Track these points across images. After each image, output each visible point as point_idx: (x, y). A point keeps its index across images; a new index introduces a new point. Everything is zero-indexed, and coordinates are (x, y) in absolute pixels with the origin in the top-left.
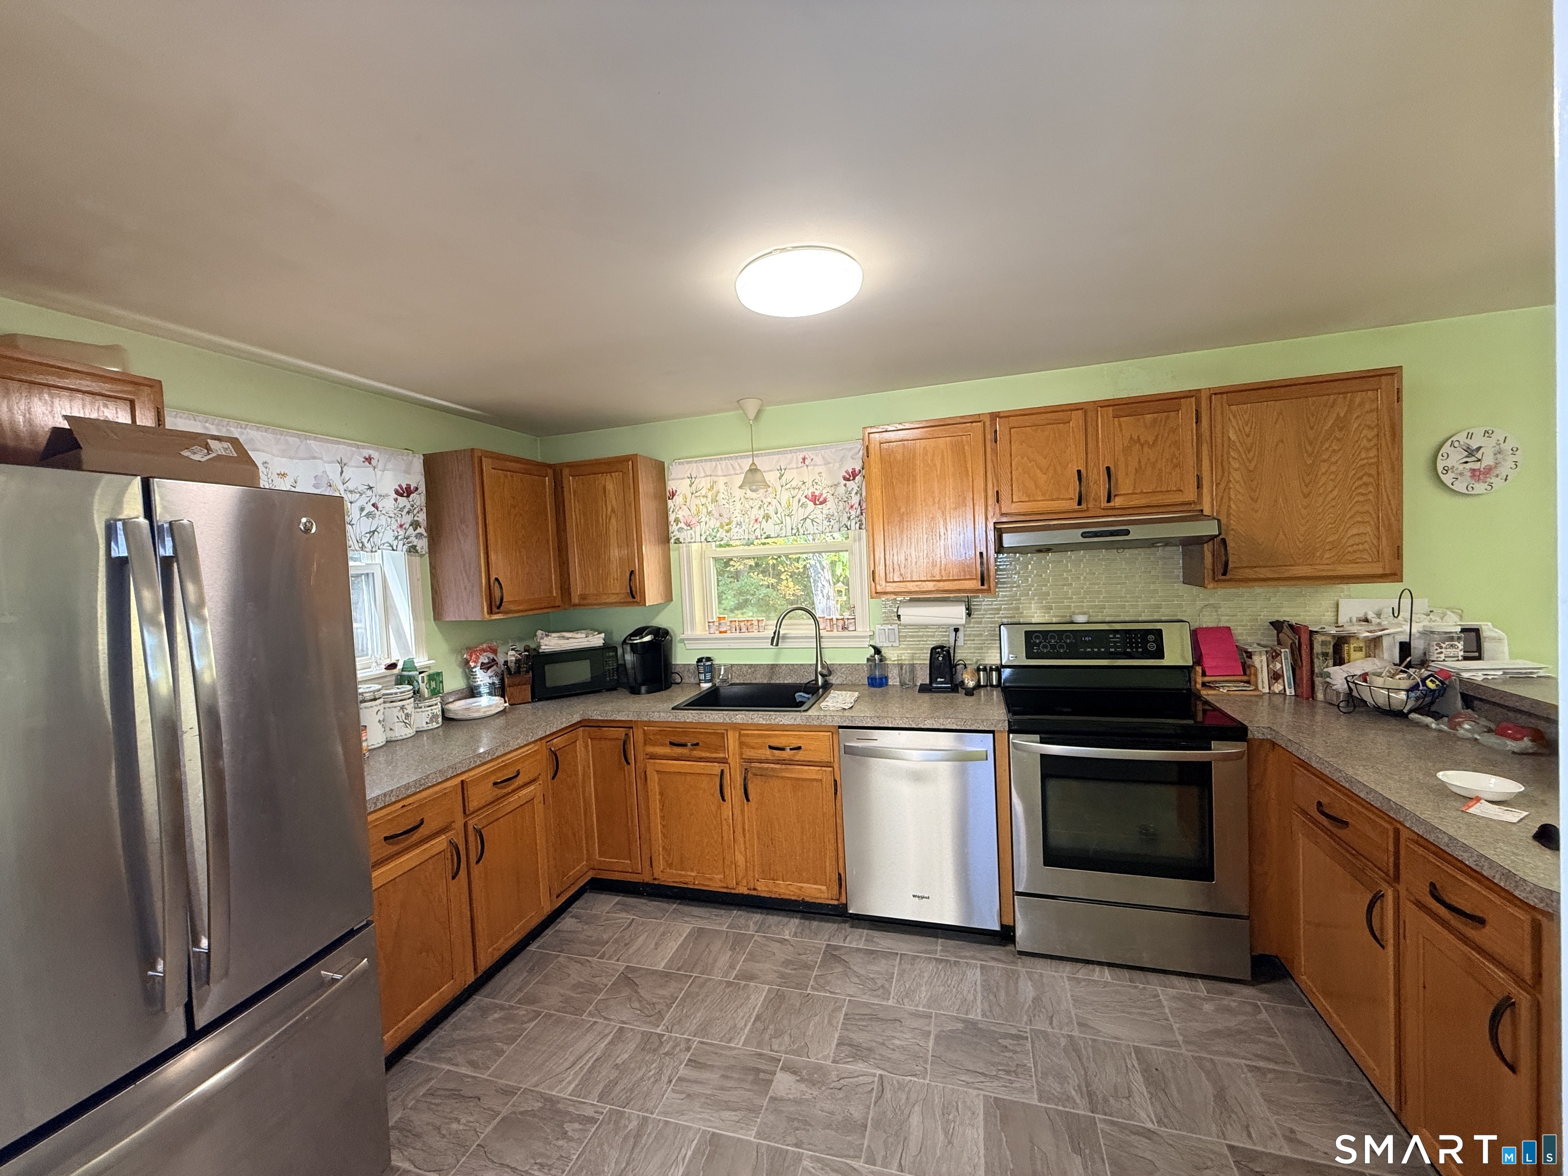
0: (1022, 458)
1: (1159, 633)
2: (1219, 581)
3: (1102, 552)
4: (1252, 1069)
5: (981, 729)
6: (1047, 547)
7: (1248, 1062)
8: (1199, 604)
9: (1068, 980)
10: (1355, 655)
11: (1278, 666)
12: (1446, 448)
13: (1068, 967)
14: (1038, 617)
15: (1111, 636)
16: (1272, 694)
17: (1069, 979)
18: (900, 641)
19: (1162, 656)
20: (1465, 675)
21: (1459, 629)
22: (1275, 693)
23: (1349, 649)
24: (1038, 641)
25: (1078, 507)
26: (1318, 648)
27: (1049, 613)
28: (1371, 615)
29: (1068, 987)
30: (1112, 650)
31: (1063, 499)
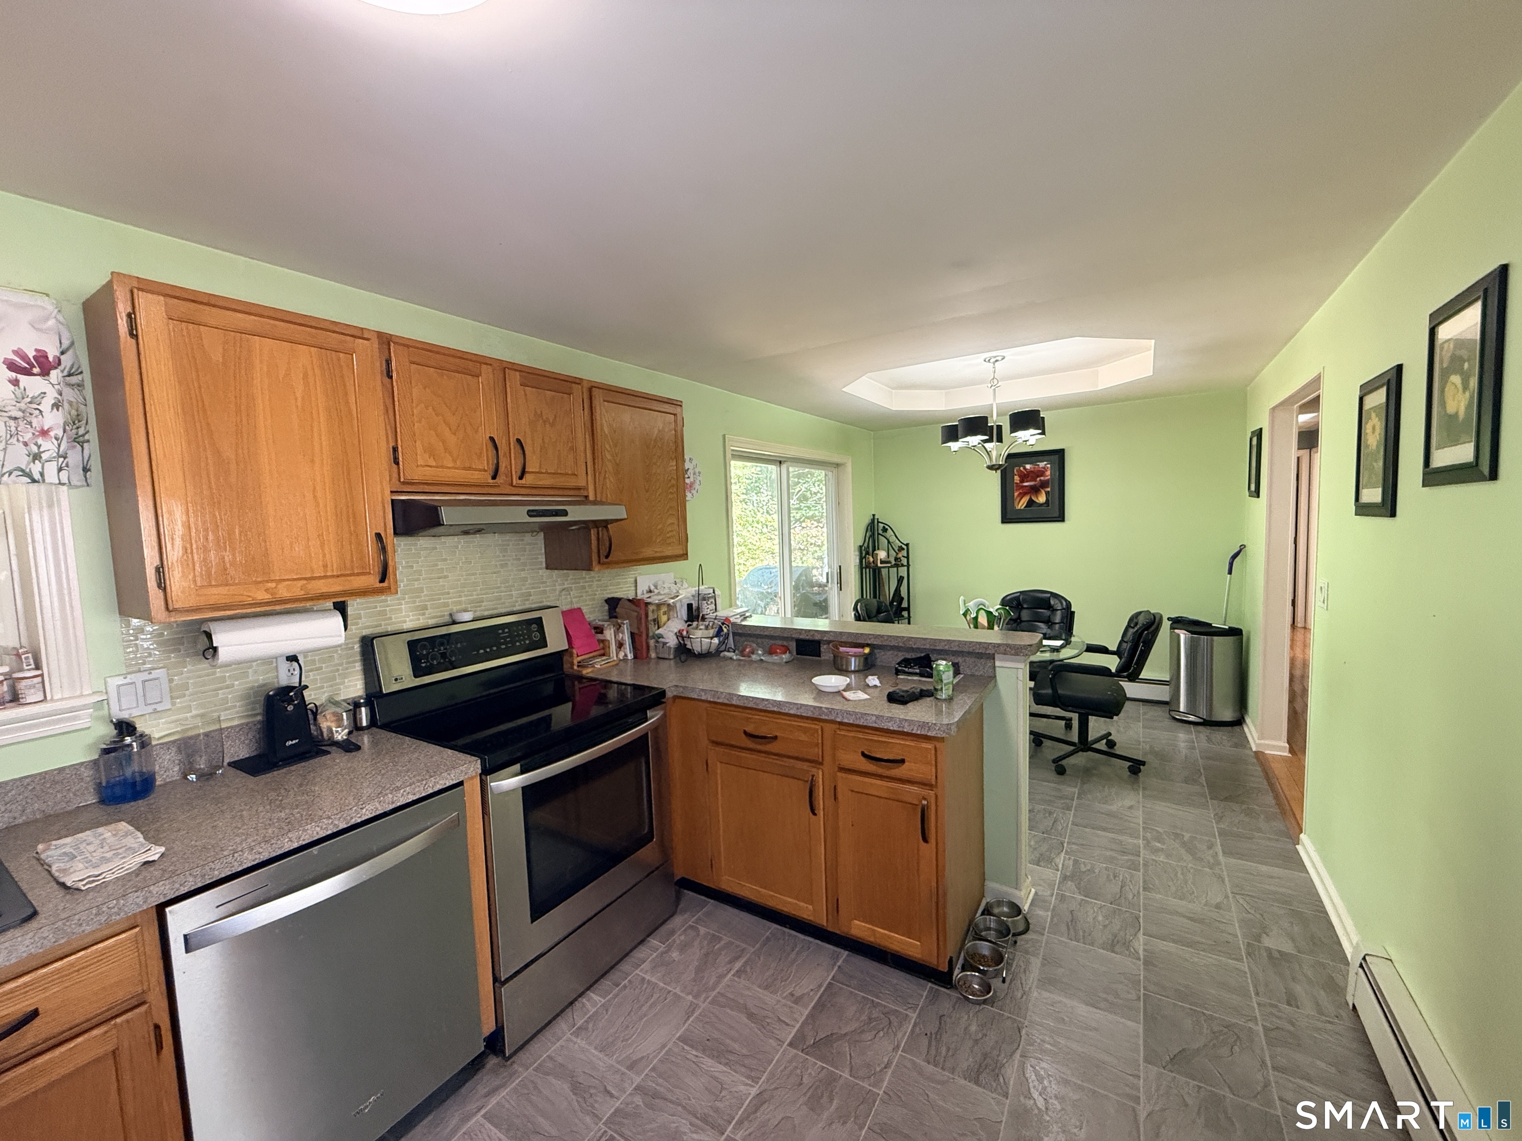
0: (427, 408)
1: (540, 621)
2: (604, 564)
3: (476, 538)
4: (739, 973)
5: (448, 784)
6: (478, 527)
7: (732, 972)
8: (559, 587)
9: (577, 1037)
10: (664, 618)
11: (621, 635)
13: (562, 1025)
14: (411, 621)
15: (500, 631)
16: (618, 662)
17: (576, 1034)
18: (172, 698)
19: (543, 647)
22: (620, 661)
23: (662, 616)
24: (425, 652)
25: (492, 481)
26: (649, 616)
27: (424, 614)
28: (652, 588)
29: (583, 1044)
31: (476, 470)
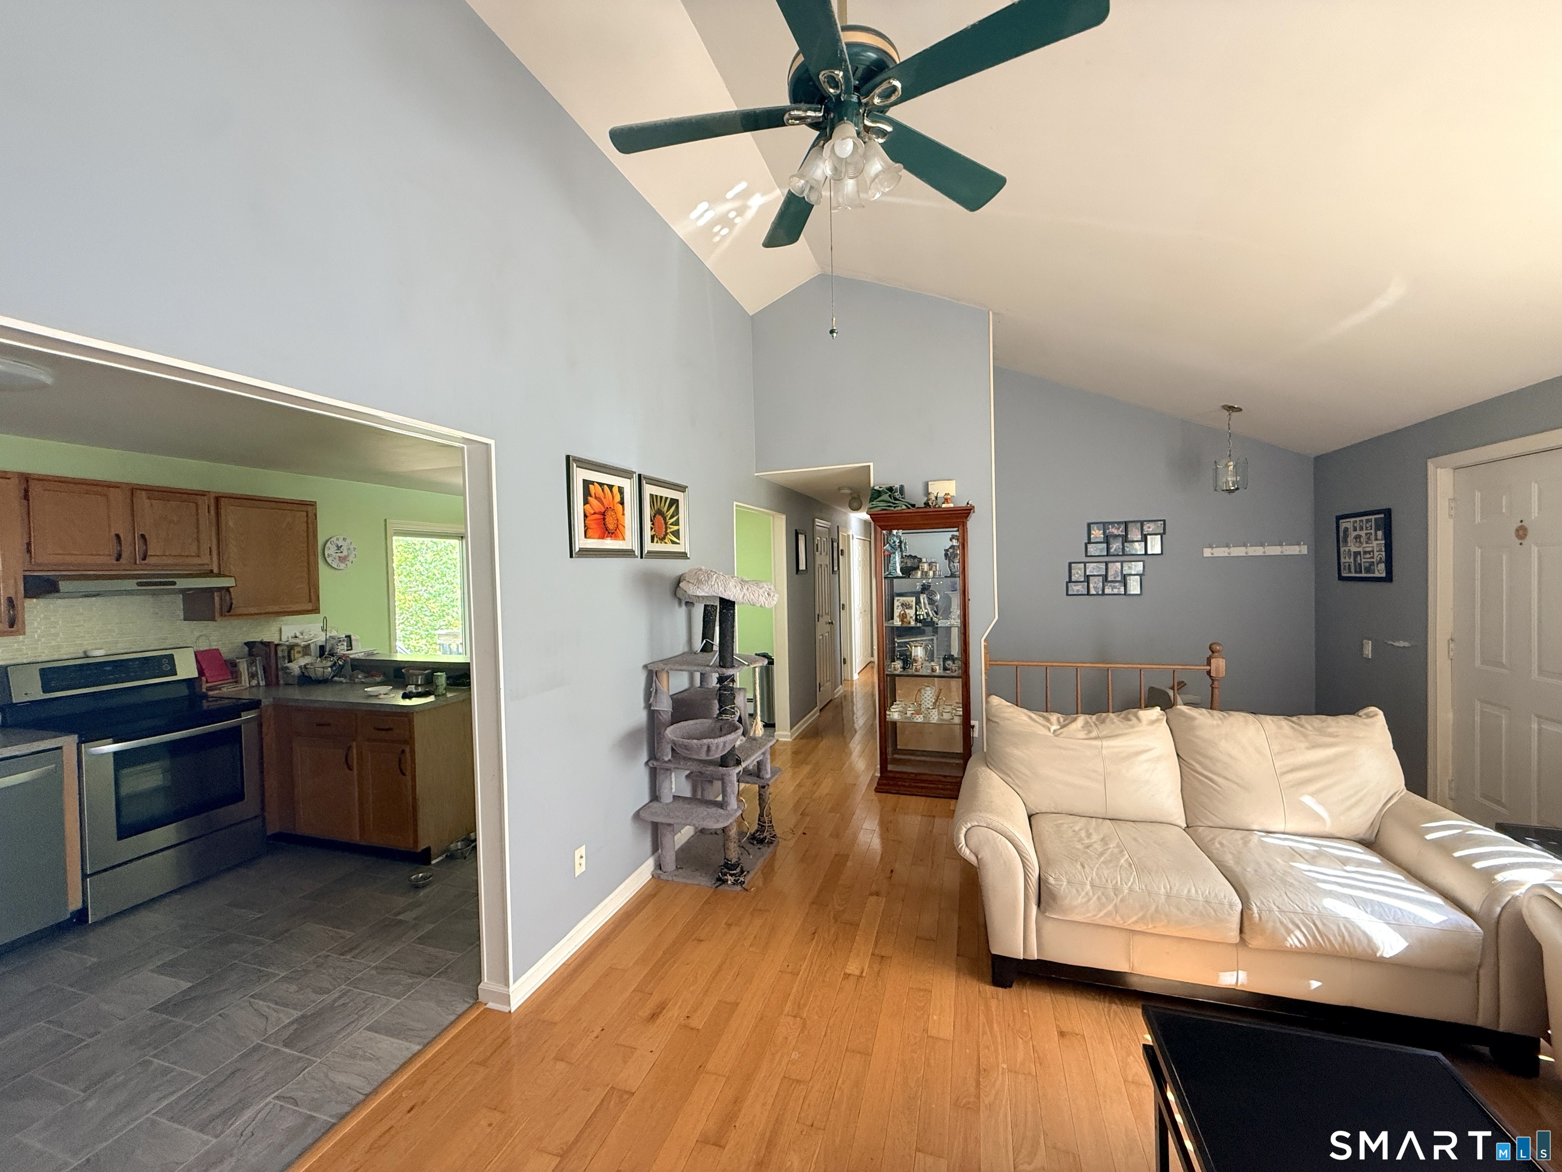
1: (171, 657)
2: (225, 616)
5: (49, 748)
6: (95, 593)
8: (197, 634)
10: (297, 655)
11: (254, 668)
12: (328, 544)
14: (46, 655)
15: (130, 663)
16: (251, 687)
19: (176, 674)
20: (351, 656)
21: (344, 636)
22: (253, 686)
23: (295, 654)
24: (55, 676)
25: (114, 562)
26: (280, 654)
27: (59, 650)
28: (298, 634)
30: (132, 674)
31: (101, 555)
